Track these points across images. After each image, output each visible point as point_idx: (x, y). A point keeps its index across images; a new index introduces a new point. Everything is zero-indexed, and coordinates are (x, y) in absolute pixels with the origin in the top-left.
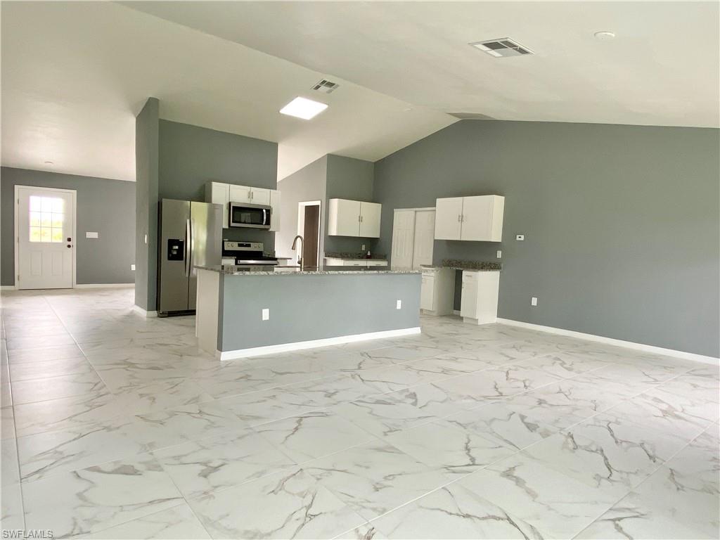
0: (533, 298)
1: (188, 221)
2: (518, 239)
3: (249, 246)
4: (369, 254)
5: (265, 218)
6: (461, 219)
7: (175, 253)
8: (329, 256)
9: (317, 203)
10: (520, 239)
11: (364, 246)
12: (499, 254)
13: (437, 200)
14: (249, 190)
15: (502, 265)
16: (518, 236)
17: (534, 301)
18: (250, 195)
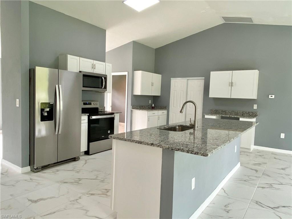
0: (281, 134)
1: (57, 86)
2: (270, 97)
3: (90, 104)
4: (153, 106)
5: (104, 84)
6: (231, 84)
7: (46, 114)
8: (134, 108)
9: (126, 73)
10: (272, 97)
11: (150, 101)
12: (255, 107)
13: (211, 72)
14: (92, 63)
15: (258, 113)
16: (270, 96)
17: (283, 136)
18: (93, 67)
